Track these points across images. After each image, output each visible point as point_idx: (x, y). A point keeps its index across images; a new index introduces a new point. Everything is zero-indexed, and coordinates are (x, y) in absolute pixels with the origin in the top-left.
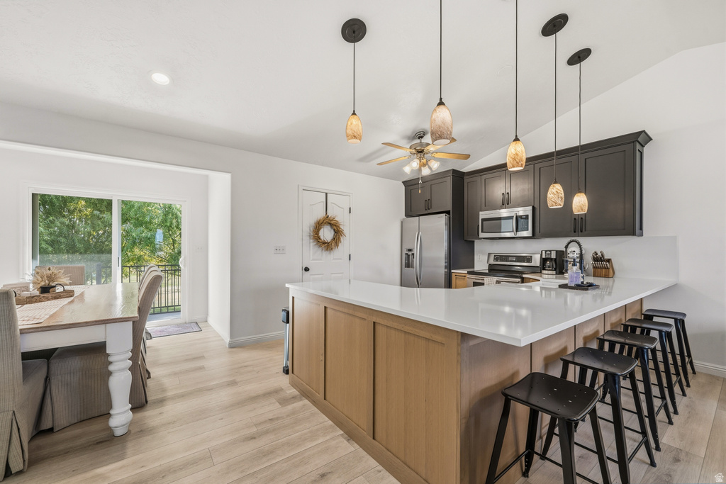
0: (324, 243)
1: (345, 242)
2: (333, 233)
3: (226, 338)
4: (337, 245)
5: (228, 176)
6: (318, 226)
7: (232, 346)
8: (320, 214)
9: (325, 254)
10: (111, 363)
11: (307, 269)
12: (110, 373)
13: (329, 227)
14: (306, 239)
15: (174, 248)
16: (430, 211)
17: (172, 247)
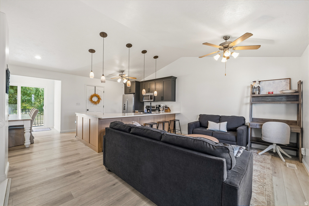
0: (94, 102)
1: (101, 102)
2: (97, 99)
3: (59, 130)
4: (98, 103)
5: (60, 81)
6: (92, 97)
7: (61, 133)
8: (93, 93)
9: (95, 105)
10: (25, 130)
11: (88, 110)
12: (25, 133)
13: (96, 97)
14: (88, 101)
15: (40, 103)
16: (130, 93)
17: (39, 102)
